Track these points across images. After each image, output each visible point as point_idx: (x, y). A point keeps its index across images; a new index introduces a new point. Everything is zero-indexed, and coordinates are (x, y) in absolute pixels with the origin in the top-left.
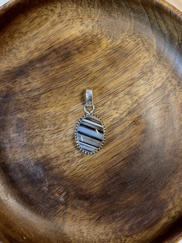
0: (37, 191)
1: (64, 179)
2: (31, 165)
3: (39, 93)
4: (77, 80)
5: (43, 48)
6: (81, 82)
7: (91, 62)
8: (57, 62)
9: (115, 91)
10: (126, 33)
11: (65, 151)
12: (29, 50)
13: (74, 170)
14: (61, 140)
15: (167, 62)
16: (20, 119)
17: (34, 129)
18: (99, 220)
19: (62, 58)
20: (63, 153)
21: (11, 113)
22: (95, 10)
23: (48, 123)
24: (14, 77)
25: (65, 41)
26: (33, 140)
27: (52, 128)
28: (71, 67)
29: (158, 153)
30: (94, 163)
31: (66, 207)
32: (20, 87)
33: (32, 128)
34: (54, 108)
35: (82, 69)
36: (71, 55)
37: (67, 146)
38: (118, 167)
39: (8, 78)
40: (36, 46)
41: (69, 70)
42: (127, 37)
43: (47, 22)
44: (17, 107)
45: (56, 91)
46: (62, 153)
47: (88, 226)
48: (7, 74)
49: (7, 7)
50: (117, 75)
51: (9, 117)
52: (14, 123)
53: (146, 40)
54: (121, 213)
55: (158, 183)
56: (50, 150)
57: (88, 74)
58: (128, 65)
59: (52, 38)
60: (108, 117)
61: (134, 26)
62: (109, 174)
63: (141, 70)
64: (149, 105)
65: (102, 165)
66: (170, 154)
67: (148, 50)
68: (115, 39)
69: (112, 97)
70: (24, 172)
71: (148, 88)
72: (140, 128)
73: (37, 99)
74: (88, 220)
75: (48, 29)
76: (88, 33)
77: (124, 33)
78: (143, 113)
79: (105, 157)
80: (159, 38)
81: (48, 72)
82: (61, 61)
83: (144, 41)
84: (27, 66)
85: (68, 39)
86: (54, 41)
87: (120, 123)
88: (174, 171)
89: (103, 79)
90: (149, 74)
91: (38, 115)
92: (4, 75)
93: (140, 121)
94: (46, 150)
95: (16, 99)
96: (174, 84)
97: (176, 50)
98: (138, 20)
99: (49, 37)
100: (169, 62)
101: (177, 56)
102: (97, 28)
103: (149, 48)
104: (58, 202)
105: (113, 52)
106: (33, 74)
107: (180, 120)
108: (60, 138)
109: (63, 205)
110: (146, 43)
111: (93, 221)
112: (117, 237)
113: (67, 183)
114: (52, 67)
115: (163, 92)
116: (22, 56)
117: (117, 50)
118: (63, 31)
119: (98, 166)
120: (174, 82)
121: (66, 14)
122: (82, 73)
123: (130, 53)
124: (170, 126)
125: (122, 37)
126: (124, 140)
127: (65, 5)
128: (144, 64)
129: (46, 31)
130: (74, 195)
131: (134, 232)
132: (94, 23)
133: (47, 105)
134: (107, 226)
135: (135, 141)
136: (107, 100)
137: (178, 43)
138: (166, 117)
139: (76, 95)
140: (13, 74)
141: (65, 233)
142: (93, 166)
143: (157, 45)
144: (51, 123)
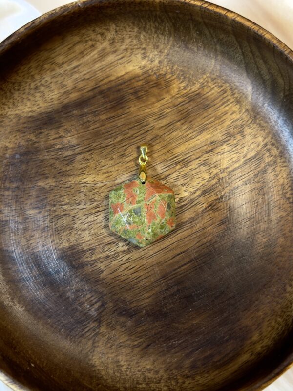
0: (58, 297)
1: (100, 283)
2: (53, 257)
3: (73, 153)
4: (131, 138)
5: (86, 87)
6: (137, 141)
7: (154, 114)
8: (103, 110)
9: (185, 159)
10: (208, 75)
11: (105, 241)
12: (65, 89)
13: (116, 270)
14: (100, 224)
15: (266, 122)
16: (42, 189)
17: (62, 205)
18: (147, 350)
19: (111, 105)
20: (101, 244)
21: (31, 178)
22: (164, 38)
23: (83, 198)
24: (39, 127)
25: (117, 80)
26: (59, 220)
28: (123, 118)
29: (243, 256)
30: (145, 262)
31: (99, 325)
32: (47, 143)
33: (59, 204)
34: (93, 176)
35: (140, 123)
36: (126, 100)
38: (183, 272)
39: (31, 127)
40: (76, 83)
41: (120, 122)
42: (210, 80)
43: (94, 50)
44: (39, 170)
45: (99, 152)
46: (99, 244)
47: (129, 357)
48: (29, 121)
49: (37, 25)
50: (191, 135)
51: (27, 185)
52: (34, 193)
53: (237, 86)
54: (180, 342)
55: (239, 301)
56: (83, 239)
57: (149, 131)
58: (206, 123)
59: (99, 75)
61: (221, 65)
62: (168, 281)
63: (226, 131)
64: (234, 182)
65: (158, 267)
66: (261, 258)
67: (238, 102)
68: (192, 83)
69: (181, 167)
70: (42, 267)
71: (235, 157)
72: (218, 216)
73: (70, 160)
74: (130, 347)
75: (95, 61)
76: (152, 71)
77: (205, 75)
78: (225, 194)
79: (162, 255)
80: (257, 86)
81: (90, 124)
82: (110, 108)
83: (234, 89)
84: (58, 113)
85: (122, 78)
86: (102, 78)
87: (190, 207)
88: (265, 285)
89: (169, 140)
90: (239, 137)
91: (69, 186)
92: (25, 123)
93: (219, 205)
94: (77, 237)
95: (40, 158)
96: (274, 154)
97: (280, 105)
98: (228, 56)
99: (96, 72)
100: (269, 122)
101: (282, 114)
102: (166, 65)
103: (240, 98)
104: (87, 316)
105: (186, 102)
106: (67, 125)
107: (280, 208)
108: (98, 221)
109: (95, 321)
110: (236, 91)
111: (138, 349)
112: (171, 377)
113: (104, 289)
114: (95, 116)
115: (256, 165)
116: (53, 97)
117: (193, 98)
118: (116, 66)
119: (152, 267)
120: (275, 151)
121: (122, 40)
122: (140, 128)
123: (212, 104)
124: (264, 216)
125: (201, 80)
126: (194, 231)
127: (121, 28)
128: (231, 121)
129: (91, 64)
130: (113, 308)
131: (197, 371)
132: (162, 57)
133: (84, 172)
134: (157, 359)
135: (210, 234)
136: (174, 171)
137: (284, 94)
138: (259, 203)
139: (127, 159)
140: (38, 122)
141: (95, 364)
142: (144, 267)
143: (252, 96)
144: (87, 198)
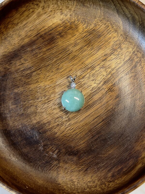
0: (34, 150)
1: (56, 139)
2: (28, 130)
3: (31, 71)
4: (61, 59)
5: (32, 35)
6: (64, 60)
7: (71, 44)
8: (43, 46)
9: (92, 66)
10: (97, 19)
11: (55, 117)
12: (21, 37)
13: (64, 131)
14: (51, 108)
15: (133, 40)
16: (16, 94)
17: (29, 101)
18: (87, 171)
19: (47, 42)
20: (53, 119)
21: (9, 89)
22: (71, 2)
23: (40, 95)
24: (9, 60)
25: (49, 28)
26: (28, 109)
27: (43, 99)
28: (55, 48)
29: (130, 113)
30: (79, 125)
31: (59, 162)
32: (15, 68)
33: (27, 100)
34: (44, 83)
35: (65, 50)
36: (55, 39)
37: (56, 113)
38: (99, 127)
39: (5, 61)
40: (26, 33)
41: (54, 51)
42: (99, 21)
43: (34, 14)
44: (13, 84)
45: (44, 69)
47: (77, 177)
48: (4, 58)
50: (93, 53)
51: (8, 93)
52: (12, 97)
53: (114, 23)
54: (104, 164)
55: (132, 137)
56: (43, 117)
57: (70, 54)
58: (100, 45)
59: (38, 27)
60: (88, 87)
61: (104, 12)
62: (92, 133)
63: (112, 47)
64: (120, 75)
65: (86, 126)
66: (140, 113)
67: (116, 31)
68: (89, 24)
69: (90, 71)
70: (23, 136)
71: (119, 61)
72: (114, 94)
73: (29, 76)
74: (78, 171)
75: (35, 20)
76: (67, 21)
77: (96, 19)
78: (116, 82)
79: (87, 120)
80: (125, 21)
81: (37, 54)
82: (47, 44)
83: (113, 24)
84: (19, 51)
85: (51, 27)
86: (40, 29)
87: (98, 91)
89: (82, 57)
90: (119, 50)
91: (31, 90)
92: (1, 59)
93: (114, 88)
94: (40, 117)
95: (13, 77)
96: (139, 57)
97: (138, 29)
98: (107, 7)
99: (36, 26)
100: (134, 39)
101: (140, 34)
102: (74, 16)
103: (117, 29)
104: (52, 159)
105: (88, 35)
106: (25, 57)
108: (50, 106)
109: (56, 160)
110: (114, 25)
111: (81, 172)
112: (102, 183)
113: (59, 142)
114: (40, 50)
115: (131, 64)
116: (15, 42)
117: (91, 32)
118: (47, 21)
119: (83, 127)
120: (139, 55)
121: (49, 6)
122: (65, 53)
123: (102, 34)
124: (139, 91)
125: (94, 22)
126: (102, 104)
128: (114, 42)
129: (33, 21)
130: (65, 152)
131: (115, 178)
132: (71, 13)
133: (38, 81)
134: (93, 176)
135: (111, 105)
136: (87, 73)
137: (139, 23)
138: (135, 84)
139: (61, 71)
140: (9, 58)
141: (60, 183)
142: (78, 127)
143: (123, 27)
144: (42, 95)
